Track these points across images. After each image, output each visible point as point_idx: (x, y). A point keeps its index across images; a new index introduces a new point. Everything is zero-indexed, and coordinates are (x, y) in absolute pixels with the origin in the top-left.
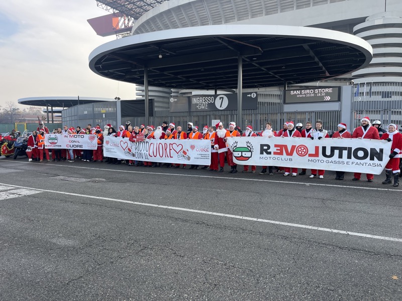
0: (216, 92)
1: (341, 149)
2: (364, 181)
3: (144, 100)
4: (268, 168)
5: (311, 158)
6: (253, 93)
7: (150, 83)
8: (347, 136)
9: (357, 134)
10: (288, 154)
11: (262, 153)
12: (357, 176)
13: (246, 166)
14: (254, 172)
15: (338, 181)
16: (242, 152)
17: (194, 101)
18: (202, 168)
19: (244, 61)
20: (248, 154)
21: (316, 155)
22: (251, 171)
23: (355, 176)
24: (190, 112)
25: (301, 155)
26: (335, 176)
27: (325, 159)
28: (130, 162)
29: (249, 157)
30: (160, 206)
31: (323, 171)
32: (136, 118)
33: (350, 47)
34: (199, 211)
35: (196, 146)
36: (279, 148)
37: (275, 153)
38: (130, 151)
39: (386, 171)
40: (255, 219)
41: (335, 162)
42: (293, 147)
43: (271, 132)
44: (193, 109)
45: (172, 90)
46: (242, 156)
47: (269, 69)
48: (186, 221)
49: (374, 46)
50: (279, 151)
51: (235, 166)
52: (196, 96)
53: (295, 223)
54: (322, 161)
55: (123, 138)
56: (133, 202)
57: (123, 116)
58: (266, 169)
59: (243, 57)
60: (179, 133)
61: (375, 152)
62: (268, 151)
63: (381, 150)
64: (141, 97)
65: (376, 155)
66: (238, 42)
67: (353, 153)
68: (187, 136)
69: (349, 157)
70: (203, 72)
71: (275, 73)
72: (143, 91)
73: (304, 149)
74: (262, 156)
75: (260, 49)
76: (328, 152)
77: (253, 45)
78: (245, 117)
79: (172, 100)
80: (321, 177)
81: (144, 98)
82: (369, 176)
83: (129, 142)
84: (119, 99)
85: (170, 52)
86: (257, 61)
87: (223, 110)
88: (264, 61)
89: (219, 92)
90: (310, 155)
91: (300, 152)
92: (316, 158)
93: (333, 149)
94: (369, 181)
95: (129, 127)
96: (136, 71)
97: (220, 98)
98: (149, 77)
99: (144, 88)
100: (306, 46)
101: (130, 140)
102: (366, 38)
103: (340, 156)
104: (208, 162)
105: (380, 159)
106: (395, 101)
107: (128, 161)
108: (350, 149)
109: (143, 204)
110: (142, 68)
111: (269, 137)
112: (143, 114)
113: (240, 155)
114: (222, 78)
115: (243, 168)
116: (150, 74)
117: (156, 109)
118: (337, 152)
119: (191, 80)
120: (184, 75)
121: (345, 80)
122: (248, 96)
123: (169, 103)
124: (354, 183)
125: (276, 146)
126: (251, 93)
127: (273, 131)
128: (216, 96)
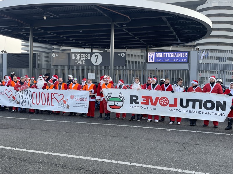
0: (92, 51)
1: (194, 101)
2: (212, 127)
3: (29, 54)
4: (136, 115)
5: (171, 108)
6: (122, 53)
7: (35, 40)
8: (199, 90)
9: (206, 89)
10: (152, 104)
11: (131, 103)
12: (206, 122)
13: (118, 114)
14: (124, 118)
15: (192, 127)
16: (115, 101)
17: (74, 57)
18: (80, 115)
19: (115, 26)
20: (120, 104)
21: (175, 105)
22: (122, 118)
23: (204, 123)
24: (69, 66)
25: (163, 105)
26: (189, 123)
27: (182, 109)
28: (13, 109)
29: (121, 106)
30: (41, 152)
31: (180, 118)
32: (20, 70)
33: (197, 21)
34: (78, 157)
35: (75, 96)
36: (146, 99)
37: (142, 103)
38: (15, 99)
39: (228, 119)
40: (129, 164)
41: (190, 112)
42: (157, 99)
43: (139, 85)
44: (72, 64)
45: (54, 47)
46: (115, 105)
47: (135, 34)
48: (66, 167)
49: (214, 22)
50: (146, 102)
51: (109, 113)
52: (75, 53)
53: (163, 166)
54: (180, 111)
55: (8, 87)
56: (14, 149)
57: (8, 67)
58: (134, 116)
59: (115, 23)
60: (61, 84)
61: (220, 104)
62: (137, 101)
63: (225, 103)
64: (26, 51)
65: (221, 106)
66: (111, 10)
67: (203, 105)
68: (67, 87)
69: (200, 108)
70: (81, 33)
71: (140, 38)
72: (28, 46)
73: (166, 100)
74: (131, 105)
75: (129, 18)
76: (184, 104)
77: (123, 14)
78: (116, 72)
79: (54, 55)
80: (179, 123)
81: (29, 52)
82: (215, 123)
83: (14, 91)
84: (5, 52)
85: (53, 15)
86: (126, 28)
87: (98, 66)
88: (132, 27)
89: (94, 51)
90: (170, 106)
91: (162, 103)
92: (175, 108)
93: (188, 101)
94: (215, 127)
95: (14, 77)
96: (22, 29)
97: (96, 56)
98: (34, 34)
99: (29, 44)
100: (164, 18)
101: (15, 89)
102: (208, 16)
103: (194, 107)
104: (86, 111)
105: (224, 110)
106: (229, 64)
107: (11, 108)
108: (201, 101)
109: (25, 150)
110: (28, 26)
111: (138, 90)
112: (27, 67)
113: (113, 104)
114: (97, 39)
115: (116, 115)
116: (35, 32)
117: (39, 62)
118: (191, 103)
119: (71, 39)
120: (65, 35)
121: (190, 47)
122: (118, 55)
123: (51, 57)
124: (204, 128)
125: (143, 97)
126: (121, 53)
127: (140, 85)
128: (92, 54)
